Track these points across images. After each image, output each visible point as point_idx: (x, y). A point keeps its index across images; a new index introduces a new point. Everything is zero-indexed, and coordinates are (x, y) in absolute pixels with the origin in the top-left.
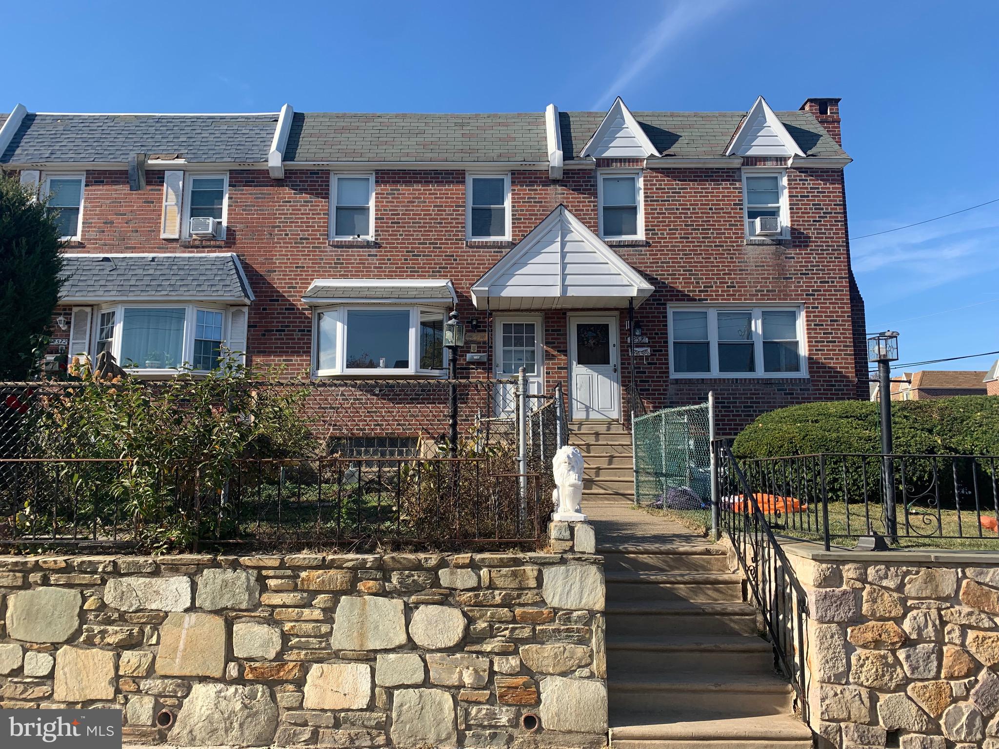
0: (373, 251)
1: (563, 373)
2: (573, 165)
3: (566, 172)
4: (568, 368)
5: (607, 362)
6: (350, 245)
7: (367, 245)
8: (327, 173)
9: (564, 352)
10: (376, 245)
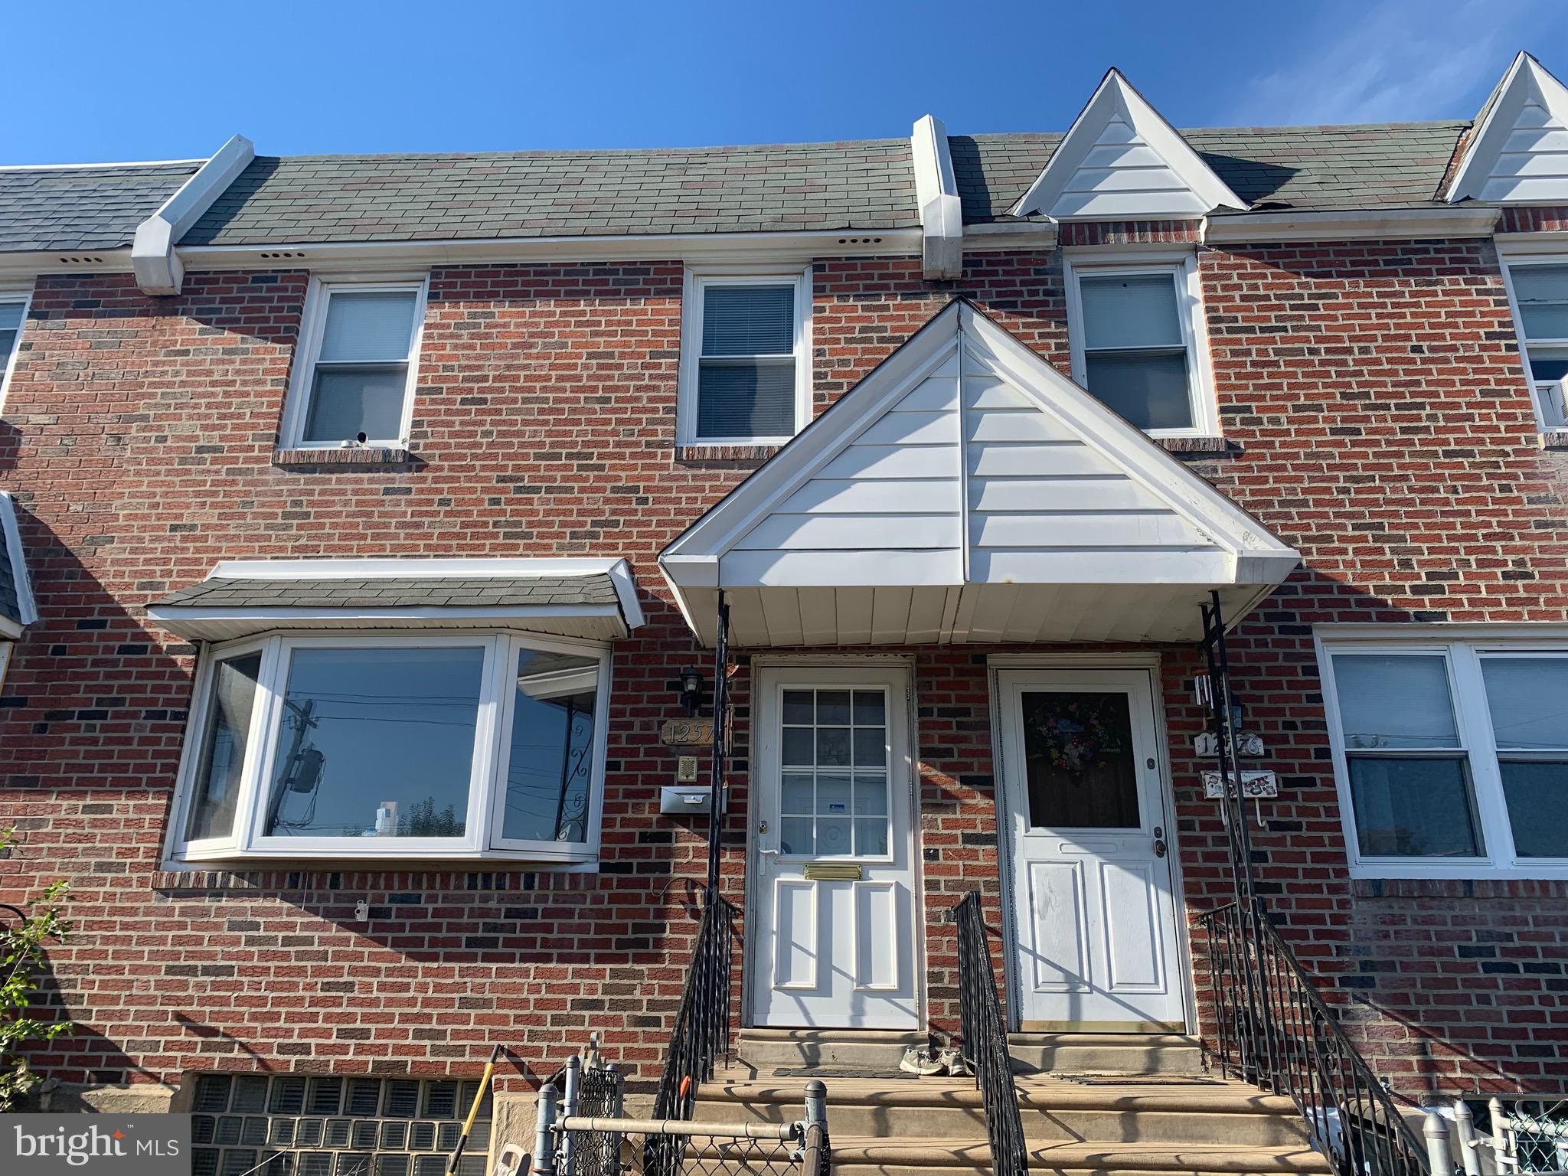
0: (401, 479)
1: (984, 857)
2: (990, 239)
3: (971, 261)
4: (998, 839)
5: (1129, 817)
6: (336, 465)
7: (387, 462)
8: (303, 277)
9: (985, 783)
10: (412, 462)
